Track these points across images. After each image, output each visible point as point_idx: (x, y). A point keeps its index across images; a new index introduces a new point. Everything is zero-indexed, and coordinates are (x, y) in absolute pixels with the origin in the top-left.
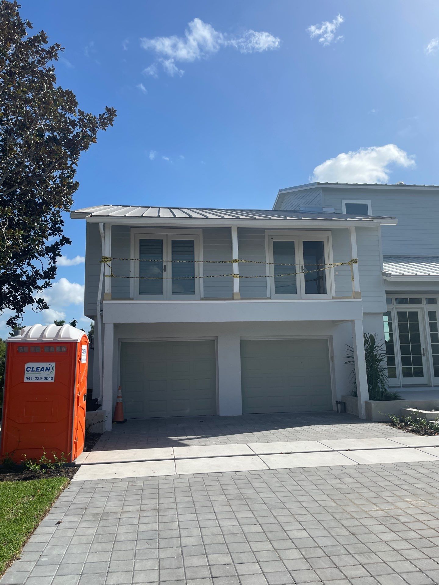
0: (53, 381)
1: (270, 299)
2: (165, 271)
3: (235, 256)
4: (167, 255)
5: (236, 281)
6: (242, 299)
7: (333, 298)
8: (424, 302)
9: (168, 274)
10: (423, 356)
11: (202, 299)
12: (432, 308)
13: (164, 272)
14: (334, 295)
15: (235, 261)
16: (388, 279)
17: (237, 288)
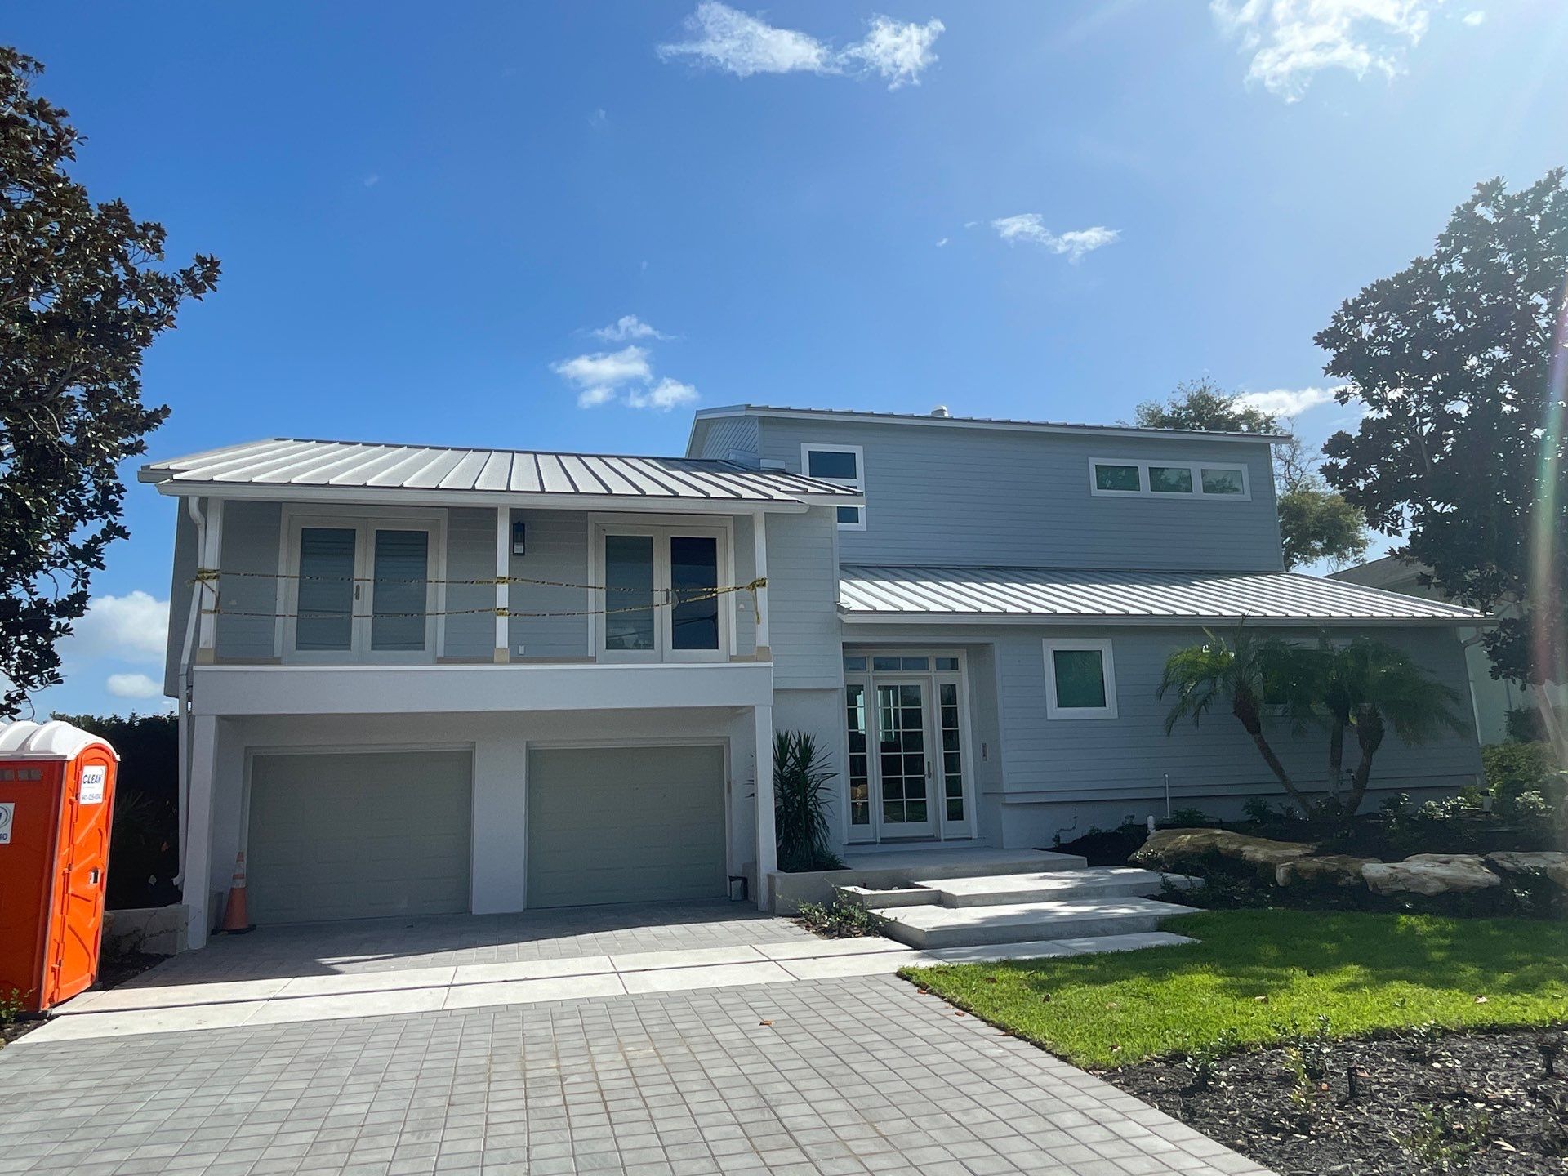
0: (8, 841)
1: (593, 660)
2: (358, 598)
3: (503, 569)
4: (364, 566)
5: (502, 623)
6: (513, 661)
7: (732, 659)
8: (932, 665)
9: (363, 605)
10: (926, 778)
11: (440, 661)
12: (948, 677)
13: (354, 600)
14: (734, 652)
15: (502, 580)
16: (847, 619)
17: (502, 639)
